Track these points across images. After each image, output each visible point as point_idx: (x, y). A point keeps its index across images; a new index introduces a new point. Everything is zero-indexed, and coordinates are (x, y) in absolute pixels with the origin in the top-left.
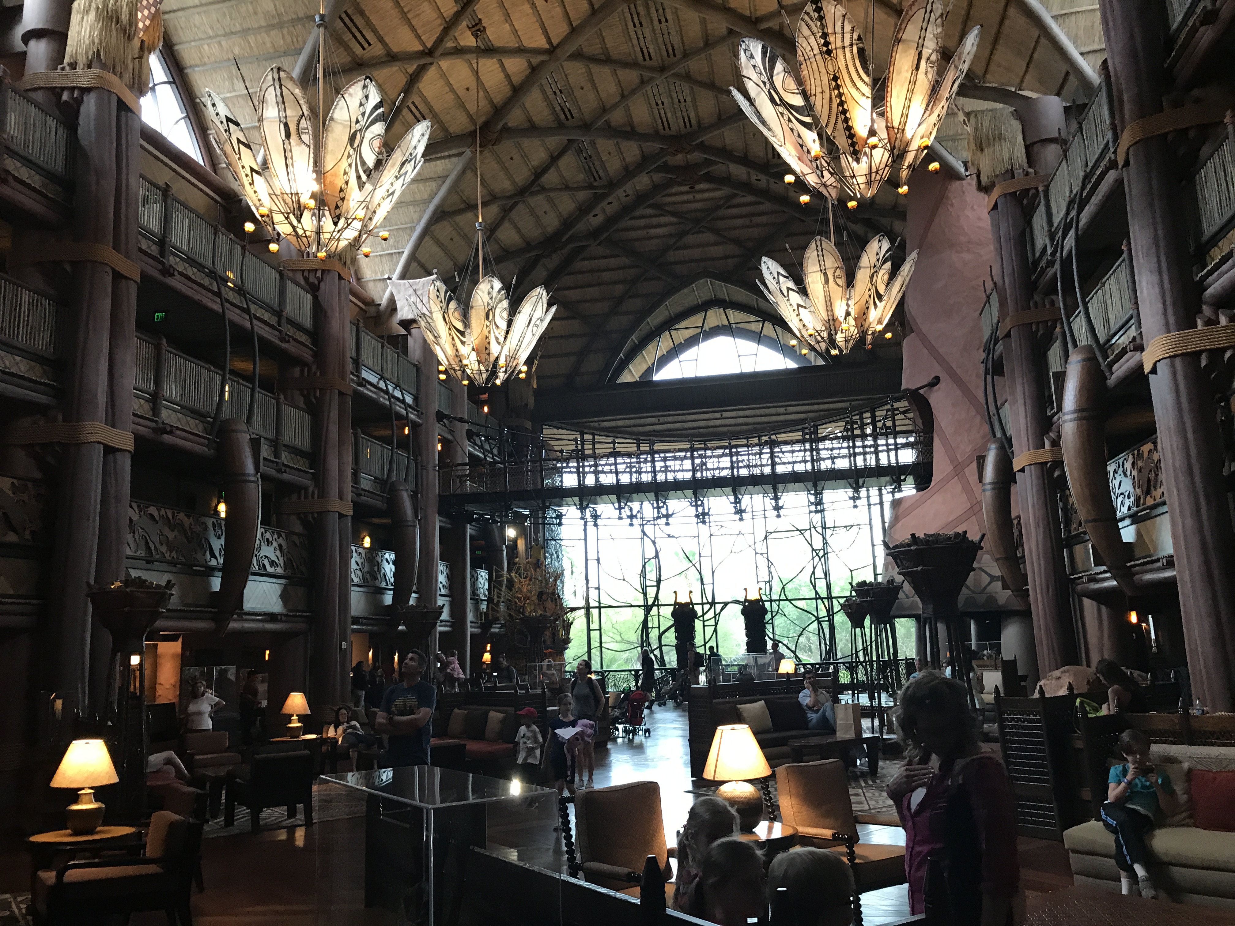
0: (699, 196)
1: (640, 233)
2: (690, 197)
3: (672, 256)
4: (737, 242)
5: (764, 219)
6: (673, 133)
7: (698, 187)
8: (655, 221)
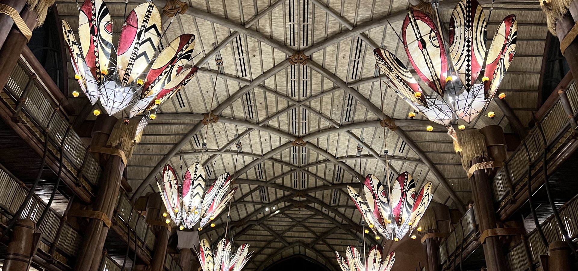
0: (301, 213)
1: (276, 223)
2: (298, 212)
3: (287, 234)
4: (313, 232)
5: (325, 225)
6: (298, 189)
7: (302, 209)
8: (283, 219)
